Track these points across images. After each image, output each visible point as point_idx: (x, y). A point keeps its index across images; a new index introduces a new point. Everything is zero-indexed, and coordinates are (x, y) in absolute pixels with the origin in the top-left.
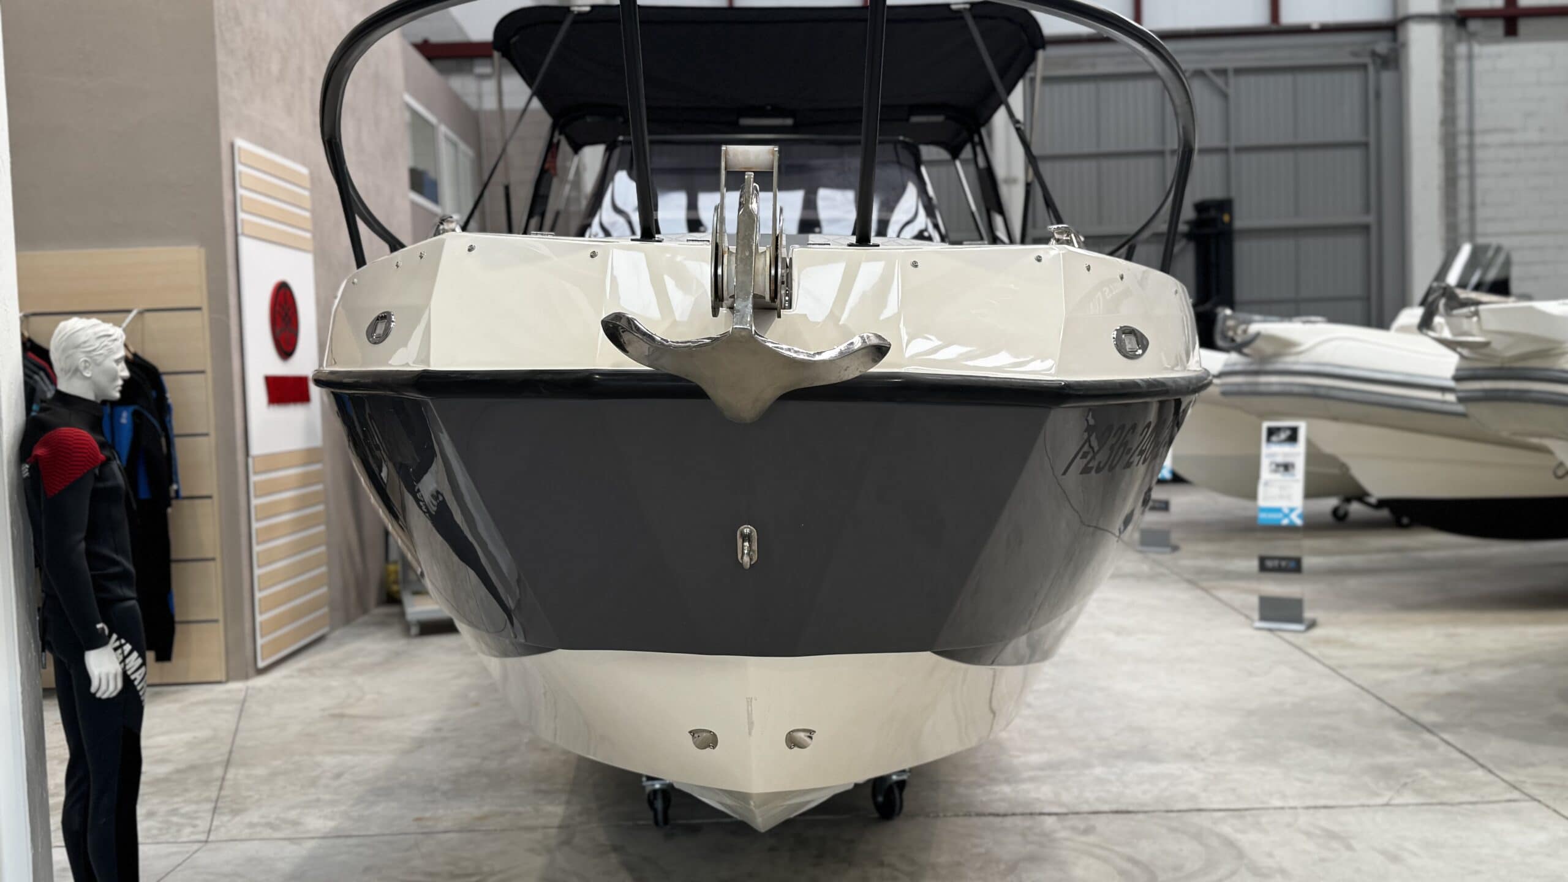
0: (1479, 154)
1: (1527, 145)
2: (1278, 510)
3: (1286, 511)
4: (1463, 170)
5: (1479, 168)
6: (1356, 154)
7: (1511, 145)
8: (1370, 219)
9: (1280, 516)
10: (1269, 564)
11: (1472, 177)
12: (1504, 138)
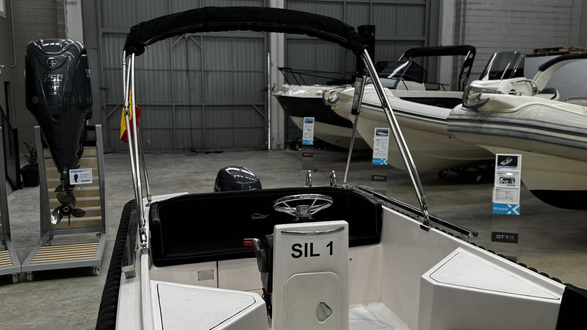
0: (467, 13)
1: (486, 10)
2: (505, 206)
3: (510, 206)
4: (462, 19)
5: (467, 19)
6: (421, 9)
7: (480, 10)
8: (425, 38)
9: (506, 209)
10: (498, 237)
11: (464, 22)
12: (477, 6)
